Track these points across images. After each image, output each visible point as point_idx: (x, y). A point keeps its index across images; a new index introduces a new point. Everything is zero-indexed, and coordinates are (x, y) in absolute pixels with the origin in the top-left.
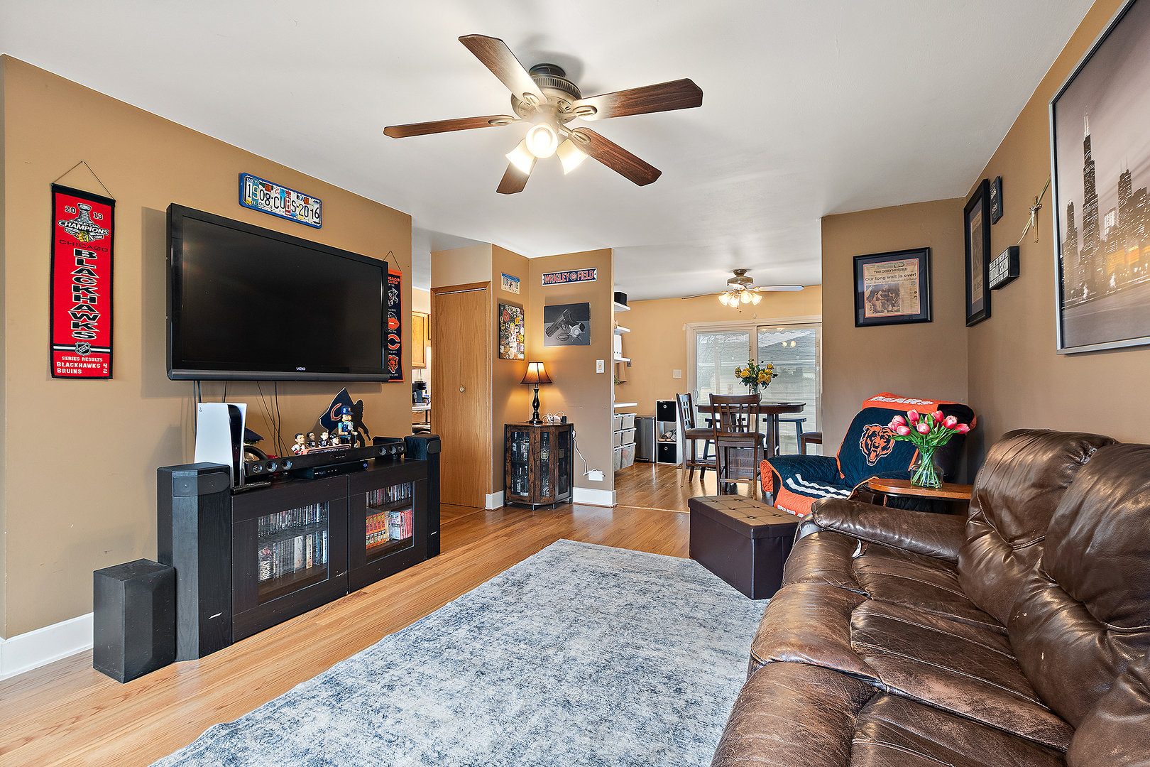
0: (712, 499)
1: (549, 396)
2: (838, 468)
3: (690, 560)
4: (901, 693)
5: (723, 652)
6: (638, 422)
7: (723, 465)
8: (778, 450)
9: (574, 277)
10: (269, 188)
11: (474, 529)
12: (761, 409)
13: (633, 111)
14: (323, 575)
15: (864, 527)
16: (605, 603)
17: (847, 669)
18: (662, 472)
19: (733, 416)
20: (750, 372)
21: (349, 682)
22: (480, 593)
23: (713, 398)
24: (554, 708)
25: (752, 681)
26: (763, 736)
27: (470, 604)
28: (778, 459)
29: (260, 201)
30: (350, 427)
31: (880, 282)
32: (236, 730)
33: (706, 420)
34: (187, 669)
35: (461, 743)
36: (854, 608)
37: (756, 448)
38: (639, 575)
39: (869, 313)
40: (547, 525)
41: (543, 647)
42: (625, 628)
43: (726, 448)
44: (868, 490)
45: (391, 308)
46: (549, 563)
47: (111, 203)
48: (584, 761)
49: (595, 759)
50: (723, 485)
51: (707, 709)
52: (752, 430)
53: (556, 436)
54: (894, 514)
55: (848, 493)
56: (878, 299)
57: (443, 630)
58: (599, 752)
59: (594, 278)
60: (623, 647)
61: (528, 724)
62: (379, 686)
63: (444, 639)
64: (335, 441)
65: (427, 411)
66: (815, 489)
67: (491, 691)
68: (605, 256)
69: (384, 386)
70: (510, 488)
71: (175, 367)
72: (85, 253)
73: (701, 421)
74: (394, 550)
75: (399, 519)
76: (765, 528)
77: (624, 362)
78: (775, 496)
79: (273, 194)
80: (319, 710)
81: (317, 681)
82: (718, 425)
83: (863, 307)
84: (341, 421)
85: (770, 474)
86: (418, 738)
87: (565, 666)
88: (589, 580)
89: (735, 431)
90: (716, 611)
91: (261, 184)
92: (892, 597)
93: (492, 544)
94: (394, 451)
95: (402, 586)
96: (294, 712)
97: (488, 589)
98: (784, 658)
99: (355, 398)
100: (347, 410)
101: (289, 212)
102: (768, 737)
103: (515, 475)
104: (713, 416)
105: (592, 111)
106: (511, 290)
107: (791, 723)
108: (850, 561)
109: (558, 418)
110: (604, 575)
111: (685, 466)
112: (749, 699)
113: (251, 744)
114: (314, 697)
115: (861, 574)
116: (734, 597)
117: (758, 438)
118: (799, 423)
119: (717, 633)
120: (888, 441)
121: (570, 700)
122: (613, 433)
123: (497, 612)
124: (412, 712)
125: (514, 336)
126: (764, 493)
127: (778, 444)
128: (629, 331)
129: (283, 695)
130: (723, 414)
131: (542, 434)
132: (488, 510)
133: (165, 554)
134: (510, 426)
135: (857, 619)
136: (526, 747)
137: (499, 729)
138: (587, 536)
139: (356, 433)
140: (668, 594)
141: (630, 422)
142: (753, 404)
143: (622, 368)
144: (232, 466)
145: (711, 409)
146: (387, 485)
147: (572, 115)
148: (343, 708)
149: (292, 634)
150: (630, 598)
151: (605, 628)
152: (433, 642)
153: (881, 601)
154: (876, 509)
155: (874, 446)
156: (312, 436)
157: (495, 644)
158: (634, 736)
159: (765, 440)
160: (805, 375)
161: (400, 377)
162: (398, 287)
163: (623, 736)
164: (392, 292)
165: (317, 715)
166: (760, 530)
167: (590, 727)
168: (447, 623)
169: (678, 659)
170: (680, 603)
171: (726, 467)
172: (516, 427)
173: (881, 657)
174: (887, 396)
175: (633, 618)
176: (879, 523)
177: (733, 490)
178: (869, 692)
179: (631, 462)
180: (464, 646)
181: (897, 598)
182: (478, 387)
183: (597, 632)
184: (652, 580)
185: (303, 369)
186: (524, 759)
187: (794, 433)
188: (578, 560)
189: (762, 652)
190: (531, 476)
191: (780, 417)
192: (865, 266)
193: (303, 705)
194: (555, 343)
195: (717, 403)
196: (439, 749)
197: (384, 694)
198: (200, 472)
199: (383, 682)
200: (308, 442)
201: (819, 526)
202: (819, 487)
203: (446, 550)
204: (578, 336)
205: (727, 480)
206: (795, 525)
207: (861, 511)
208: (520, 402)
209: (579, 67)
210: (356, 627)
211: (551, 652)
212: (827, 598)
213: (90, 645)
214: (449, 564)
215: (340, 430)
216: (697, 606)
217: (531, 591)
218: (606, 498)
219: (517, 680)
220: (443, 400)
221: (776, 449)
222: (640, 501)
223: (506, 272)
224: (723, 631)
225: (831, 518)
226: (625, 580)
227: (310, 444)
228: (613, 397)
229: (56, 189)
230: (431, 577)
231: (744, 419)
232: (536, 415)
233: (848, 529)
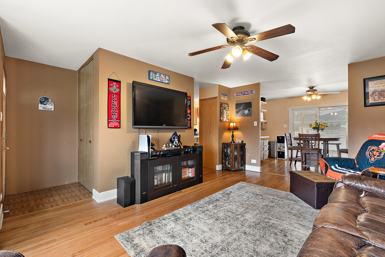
0: (299, 172)
1: (237, 134)
2: (355, 163)
3: (290, 193)
4: (379, 246)
5: (303, 226)
6: (269, 143)
7: (304, 160)
8: (328, 155)
9: (246, 93)
10: (156, 74)
11: (213, 176)
12: (321, 139)
13: (269, 38)
14: (170, 185)
15: (366, 185)
16: (258, 204)
17: (354, 234)
18: (279, 161)
19: (309, 142)
20: (316, 125)
21: (179, 216)
22: (216, 195)
23: (300, 135)
24: (241, 234)
25: (314, 232)
26: (317, 249)
27: (213, 199)
28: (327, 158)
29: (154, 78)
30: (177, 142)
31: (377, 88)
32: (151, 224)
33: (297, 143)
34: (138, 207)
35: (212, 239)
36: (359, 215)
37: (318, 154)
38: (270, 196)
39: (371, 101)
40: (236, 177)
41: (237, 215)
42: (265, 212)
43: (305, 154)
44: (369, 172)
45: (188, 106)
46: (238, 189)
47: (120, 82)
48: (251, 251)
49: (255, 251)
50: (304, 167)
51: (296, 243)
52: (317, 147)
53: (239, 147)
54: (381, 182)
55: (360, 173)
56: (376, 95)
57: (205, 205)
58: (257, 250)
59: (253, 93)
60: (264, 218)
61: (233, 237)
62: (187, 219)
63: (205, 208)
64: (174, 146)
65: (197, 138)
66: (344, 170)
67: (220, 225)
68: (257, 85)
69: (186, 130)
70: (224, 164)
71: (134, 125)
72: (115, 95)
73: (295, 143)
74: (189, 180)
75: (191, 171)
76: (321, 183)
77: (264, 122)
78: (326, 173)
79: (157, 75)
80: (171, 222)
81: (170, 214)
82: (302, 145)
83: (368, 98)
84: (175, 140)
85: (324, 164)
86: (199, 235)
87: (244, 222)
88: (252, 196)
89: (309, 147)
90: (300, 211)
91: (154, 73)
92: (378, 213)
93: (219, 181)
94: (189, 150)
95: (192, 191)
96: (165, 222)
97: (218, 195)
98: (327, 226)
99: (178, 134)
100: (176, 137)
101: (161, 80)
102: (319, 250)
103: (226, 160)
104: (300, 142)
105: (254, 40)
106: (224, 99)
107: (328, 247)
108: (359, 198)
109: (240, 141)
110: (257, 195)
111: (288, 160)
112: (312, 238)
113: (155, 228)
114: (170, 219)
115: (363, 203)
116: (308, 207)
117: (319, 150)
118: (338, 145)
119: (300, 219)
120: (380, 153)
121: (246, 232)
122: (260, 147)
123: (221, 202)
124: (197, 227)
125: (225, 114)
126: (322, 171)
127: (328, 153)
128: (266, 111)
129: (162, 217)
130: (304, 141)
131: (235, 146)
132: (217, 170)
133: (133, 176)
134: (224, 143)
135: (360, 218)
136: (232, 243)
137: (224, 237)
138: (251, 181)
139: (179, 144)
140: (281, 203)
141: (266, 143)
142: (317, 137)
143: (263, 124)
144: (148, 152)
145: (299, 139)
146: (187, 160)
147: (247, 42)
148: (178, 223)
149: (163, 201)
150: (267, 203)
151: (258, 211)
152: (202, 208)
153: (373, 214)
154: (372, 179)
155: (373, 155)
156: (167, 145)
157: (221, 211)
158: (269, 247)
159: (322, 151)
160: (341, 126)
161: (191, 127)
162: (190, 100)
163: (265, 246)
164: (188, 102)
165: (171, 224)
166: (318, 184)
167: (253, 241)
168: (206, 203)
169: (285, 225)
170: (286, 207)
171: (305, 161)
172: (226, 144)
173: (370, 233)
174: (380, 134)
175: (268, 210)
176: (374, 185)
177: (309, 169)
178: (364, 243)
179: (267, 158)
180: (211, 211)
181: (381, 214)
182: (214, 131)
183: (255, 213)
184: (275, 198)
185: (165, 125)
186: (231, 247)
187: (336, 149)
188: (248, 189)
189: (318, 224)
190: (231, 160)
191: (329, 143)
192: (369, 82)
193: (167, 220)
194: (239, 116)
195: (301, 137)
196: (206, 239)
197: (189, 221)
198: (141, 154)
199: (188, 218)
200: (166, 147)
201: (345, 184)
202: (346, 170)
203: (205, 182)
204: (248, 113)
205: (306, 166)
206: (334, 183)
207: (364, 180)
208: (227, 136)
209: (249, 25)
210: (180, 201)
211: (239, 216)
212: (347, 209)
213: (116, 197)
214: (205, 186)
215: (174, 143)
216: (293, 209)
217: (232, 197)
218: (258, 169)
219: (229, 223)
220: (203, 135)
221: (327, 155)
222: (270, 171)
223: (223, 93)
224: (303, 218)
225: (351, 181)
226: (265, 197)
227: (167, 147)
228: (260, 134)
229: (109, 80)
230: (200, 189)
231: (313, 143)
232: (233, 140)
233: (358, 186)
